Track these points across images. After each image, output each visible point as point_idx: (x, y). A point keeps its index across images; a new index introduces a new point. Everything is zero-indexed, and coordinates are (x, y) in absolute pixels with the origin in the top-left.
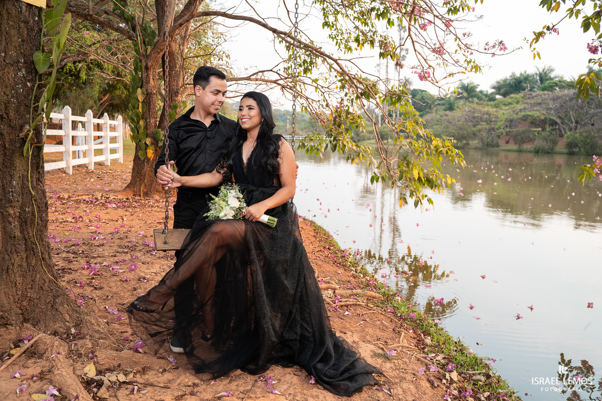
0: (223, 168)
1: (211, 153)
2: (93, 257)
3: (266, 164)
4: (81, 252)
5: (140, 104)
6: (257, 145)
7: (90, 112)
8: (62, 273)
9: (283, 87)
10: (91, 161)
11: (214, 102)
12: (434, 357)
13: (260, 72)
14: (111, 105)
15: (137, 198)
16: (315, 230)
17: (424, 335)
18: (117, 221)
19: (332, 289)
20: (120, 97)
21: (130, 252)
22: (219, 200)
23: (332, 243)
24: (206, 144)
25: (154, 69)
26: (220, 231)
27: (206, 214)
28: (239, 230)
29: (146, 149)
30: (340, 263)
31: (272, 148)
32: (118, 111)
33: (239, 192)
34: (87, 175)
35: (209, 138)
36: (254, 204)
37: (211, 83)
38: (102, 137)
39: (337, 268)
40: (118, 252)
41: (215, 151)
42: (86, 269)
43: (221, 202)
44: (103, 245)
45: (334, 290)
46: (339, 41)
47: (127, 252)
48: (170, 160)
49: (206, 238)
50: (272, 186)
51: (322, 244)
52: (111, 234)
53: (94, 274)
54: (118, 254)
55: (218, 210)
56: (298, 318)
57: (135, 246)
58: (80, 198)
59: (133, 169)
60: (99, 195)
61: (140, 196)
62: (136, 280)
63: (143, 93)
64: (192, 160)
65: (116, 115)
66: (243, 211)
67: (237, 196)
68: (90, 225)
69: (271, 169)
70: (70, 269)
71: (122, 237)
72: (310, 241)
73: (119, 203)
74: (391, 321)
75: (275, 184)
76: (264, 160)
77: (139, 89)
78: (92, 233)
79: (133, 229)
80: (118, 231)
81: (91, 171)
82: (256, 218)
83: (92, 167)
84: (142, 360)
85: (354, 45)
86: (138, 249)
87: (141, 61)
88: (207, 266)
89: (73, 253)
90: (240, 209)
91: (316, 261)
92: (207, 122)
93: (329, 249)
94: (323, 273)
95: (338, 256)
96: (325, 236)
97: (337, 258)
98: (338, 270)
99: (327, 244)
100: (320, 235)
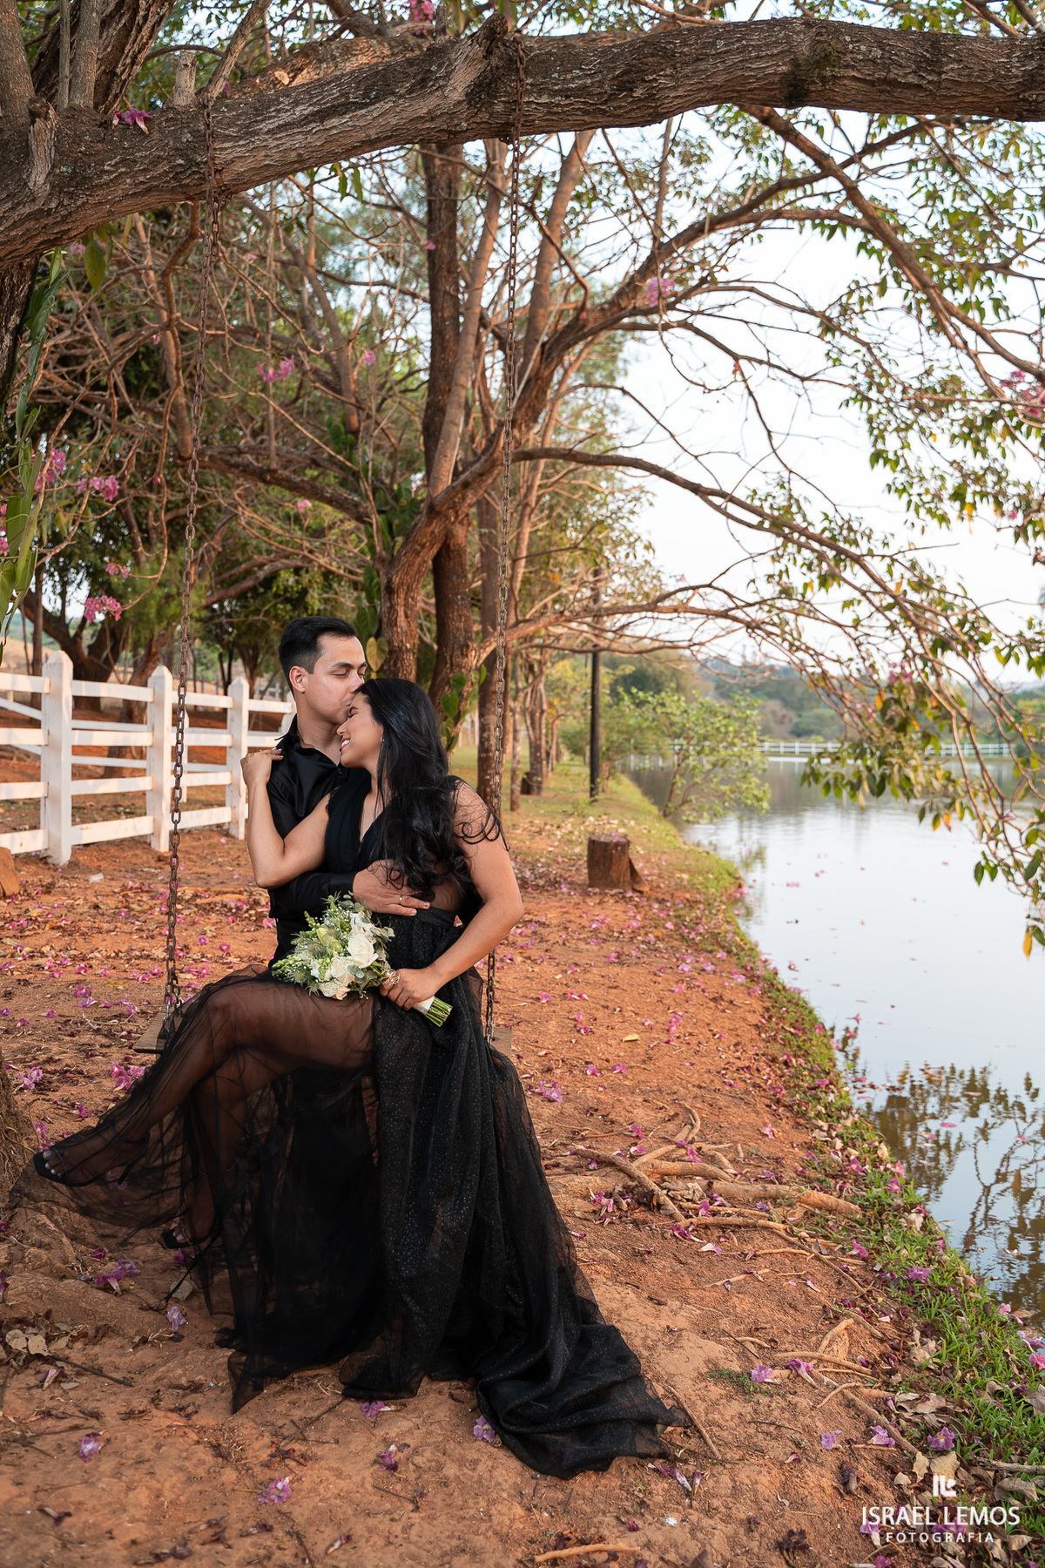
4: (125, 1033)
9: (748, 626)
12: (912, 1403)
13: (684, 588)
17: (923, 1334)
19: (705, 1177)
25: (408, 590)
42: (114, 1075)
43: (331, 938)
45: (710, 1179)
46: (915, 499)
63: (380, 650)
74: (839, 1283)
77: (372, 640)
84: (100, 1309)
85: (951, 508)
87: (378, 573)
89: (106, 1036)
93: (786, 1063)
94: (717, 1131)
95: (799, 1086)
96: (793, 1027)
97: (794, 1090)
98: (769, 1123)
99: (787, 1051)
100: (777, 1024)
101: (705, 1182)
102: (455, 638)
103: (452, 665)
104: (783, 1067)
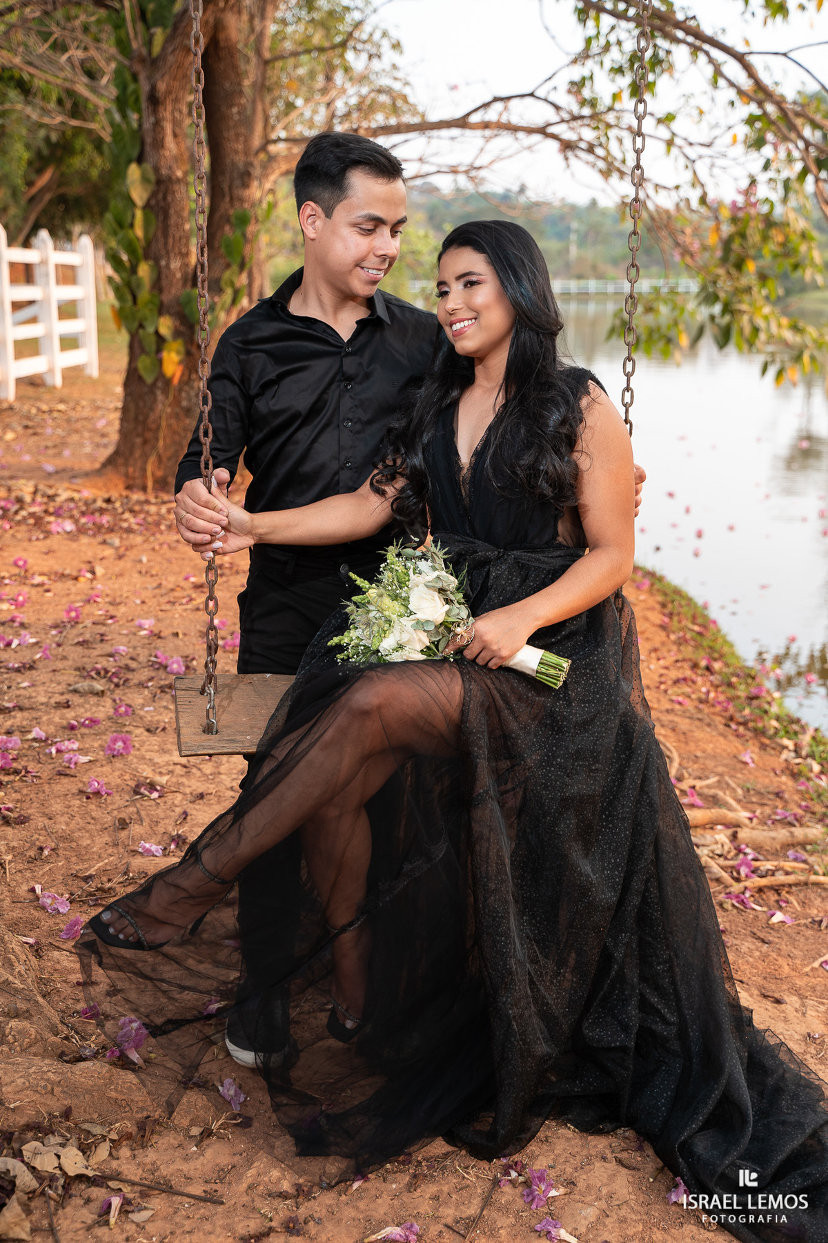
0: (392, 478)
1: (358, 427)
2: (3, 710)
3: (534, 472)
5: (139, 214)
6: (505, 406)
9: (567, 146)
10: (4, 374)
11: (363, 259)
13: (496, 99)
14: (61, 199)
15: (137, 496)
16: (664, 605)
18: (76, 579)
19: (727, 825)
20: (84, 176)
21: (112, 692)
22: (381, 596)
23: (717, 647)
24: (340, 397)
25: (176, 101)
26: (379, 707)
27: (336, 640)
28: (444, 700)
29: (159, 350)
30: (745, 724)
31: (555, 417)
32: (82, 218)
33: (447, 567)
35: (349, 379)
36: (493, 608)
37: (350, 193)
38: (33, 301)
39: (737, 743)
40: (75, 691)
41: (370, 422)
43: (387, 601)
44: (31, 668)
45: (734, 828)
47: (103, 692)
48: (216, 466)
49: (333, 726)
50: (552, 544)
51: (688, 651)
52: (55, 626)
53: (2, 768)
54: (76, 699)
55: (376, 628)
56: (633, 975)
57: (128, 669)
59: (125, 410)
60: (25, 488)
61: (144, 489)
62: (128, 793)
63: (145, 179)
64: (296, 452)
65: (77, 228)
66: (459, 630)
67: (439, 585)
69: (548, 491)
71: (87, 636)
73: (83, 514)
75: (560, 539)
76: (527, 460)
77: (133, 165)
78: (3, 624)
79: (123, 609)
80: (77, 617)
81: (6, 405)
82: (502, 658)
83: (9, 394)
86: (136, 678)
87: (135, 78)
88: (333, 812)
90: (447, 627)
91: (671, 717)
92: (345, 324)
93: (708, 669)
94: (695, 763)
95: (738, 697)
96: (694, 623)
97: (737, 702)
98: (740, 747)
99: (702, 653)
100: (680, 622)
101: (730, 832)
102: (233, 163)
103: (232, 198)
104: (707, 673)
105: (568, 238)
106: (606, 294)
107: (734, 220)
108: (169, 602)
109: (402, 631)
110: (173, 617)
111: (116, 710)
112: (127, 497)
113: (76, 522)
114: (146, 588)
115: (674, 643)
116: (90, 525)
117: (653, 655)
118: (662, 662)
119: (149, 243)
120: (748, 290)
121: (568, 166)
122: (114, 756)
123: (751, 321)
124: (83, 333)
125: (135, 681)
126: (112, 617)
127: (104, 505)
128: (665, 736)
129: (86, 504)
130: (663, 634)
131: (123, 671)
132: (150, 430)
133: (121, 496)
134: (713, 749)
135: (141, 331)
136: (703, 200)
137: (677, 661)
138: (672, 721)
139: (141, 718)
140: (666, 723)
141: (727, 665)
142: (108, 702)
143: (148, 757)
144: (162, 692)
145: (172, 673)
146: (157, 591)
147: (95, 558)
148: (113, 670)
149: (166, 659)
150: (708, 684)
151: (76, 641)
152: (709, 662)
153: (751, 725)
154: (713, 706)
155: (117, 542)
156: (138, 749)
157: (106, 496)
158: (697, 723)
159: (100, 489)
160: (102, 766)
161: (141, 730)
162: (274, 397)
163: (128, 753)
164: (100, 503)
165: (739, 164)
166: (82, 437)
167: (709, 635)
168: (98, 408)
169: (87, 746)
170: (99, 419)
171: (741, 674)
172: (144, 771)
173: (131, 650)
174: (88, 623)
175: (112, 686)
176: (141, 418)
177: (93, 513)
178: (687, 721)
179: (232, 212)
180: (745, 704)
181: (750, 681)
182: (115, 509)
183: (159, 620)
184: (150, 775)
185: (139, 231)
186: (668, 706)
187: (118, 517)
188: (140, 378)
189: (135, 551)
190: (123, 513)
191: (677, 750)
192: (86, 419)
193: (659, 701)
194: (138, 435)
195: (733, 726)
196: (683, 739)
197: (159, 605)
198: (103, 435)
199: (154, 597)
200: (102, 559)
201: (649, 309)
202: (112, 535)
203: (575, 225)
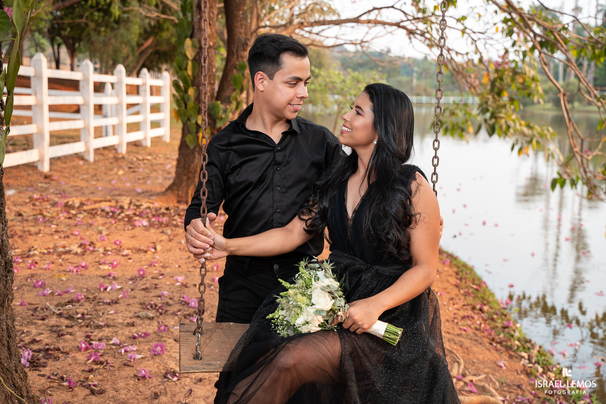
1: (284, 189)
2: (99, 327)
4: (79, 316)
5: (190, 63)
7: (121, 68)
8: (44, 357)
10: (121, 140)
11: (291, 100)
14: (157, 52)
16: (457, 274)
18: (146, 252)
20: (168, 41)
21: (158, 317)
23: (486, 297)
24: (274, 174)
28: (330, 356)
29: (197, 132)
30: (500, 343)
32: (166, 62)
34: (114, 164)
35: (279, 164)
37: (283, 66)
38: (138, 104)
39: (496, 354)
40: (138, 317)
41: (291, 187)
42: (83, 350)
43: (299, 295)
44: (116, 303)
47: (153, 317)
51: (470, 300)
52: (132, 279)
53: (94, 361)
54: (138, 321)
55: (293, 312)
57: (168, 304)
58: (97, 206)
59: (178, 160)
60: (125, 201)
62: (161, 377)
66: (340, 313)
67: (329, 290)
68: (102, 261)
70: (58, 349)
71: (148, 285)
72: (448, 296)
73: (154, 216)
77: (189, 39)
78: (104, 277)
79: (168, 270)
80: (144, 274)
81: (120, 156)
82: (364, 329)
83: (123, 150)
86: (171, 310)
89: (67, 318)
90: (333, 311)
91: (460, 338)
92: (276, 134)
93: (481, 310)
94: (473, 366)
95: (497, 327)
96: (474, 284)
97: (497, 330)
98: (498, 357)
99: (478, 301)
100: (466, 283)
102: (239, 39)
103: (237, 56)
104: (480, 312)
105: (412, 75)
106: (431, 104)
107: (497, 71)
108: (193, 267)
109: (308, 315)
110: (195, 275)
111: (159, 328)
112: (178, 207)
113: (149, 221)
114: (182, 259)
115: (463, 295)
116: (157, 222)
117: (451, 302)
118: (456, 306)
119: (194, 78)
120: (504, 106)
121: (411, 42)
122: (155, 355)
123: (506, 122)
124: (162, 120)
125: (171, 312)
126: (162, 275)
127: (165, 211)
128: (456, 350)
129: (156, 210)
130: (457, 290)
131: (165, 305)
132: (191, 172)
133: (174, 206)
134: (483, 358)
135: (188, 122)
136: (481, 60)
137: (464, 305)
138: (460, 341)
139: (172, 333)
140: (457, 342)
141: (491, 308)
142: (155, 323)
143: (173, 356)
144: (185, 318)
145: (191, 307)
146: (188, 260)
147: (157, 241)
148: (160, 305)
149: (189, 299)
150: (481, 319)
151: (142, 287)
152: (481, 305)
153: (504, 343)
154: (483, 332)
155: (169, 232)
156: (169, 351)
157: (167, 206)
158: (474, 342)
159: (164, 202)
160: (148, 360)
161: (171, 340)
162: (238, 174)
163: (163, 353)
164: (163, 210)
165: (499, 43)
166: (158, 174)
167: (481, 290)
168: (168, 158)
169: (141, 348)
170: (168, 164)
171: (499, 313)
172: (171, 364)
173: (170, 293)
174: (149, 277)
175: (158, 314)
176: (187, 166)
177: (159, 216)
178: (469, 341)
179: (237, 63)
180: (501, 331)
181: (503, 317)
182: (171, 213)
183: (187, 277)
184: (174, 367)
185: (190, 72)
186: (459, 332)
187: (172, 218)
188: (187, 146)
189: (178, 237)
190: (174, 216)
191: (463, 358)
192: (161, 164)
193: (453, 329)
194: (185, 175)
195: (494, 344)
196: (466, 352)
197: (188, 268)
198: (169, 173)
199: (186, 263)
200: (161, 241)
201: (453, 114)
202: (168, 228)
203: (416, 69)
